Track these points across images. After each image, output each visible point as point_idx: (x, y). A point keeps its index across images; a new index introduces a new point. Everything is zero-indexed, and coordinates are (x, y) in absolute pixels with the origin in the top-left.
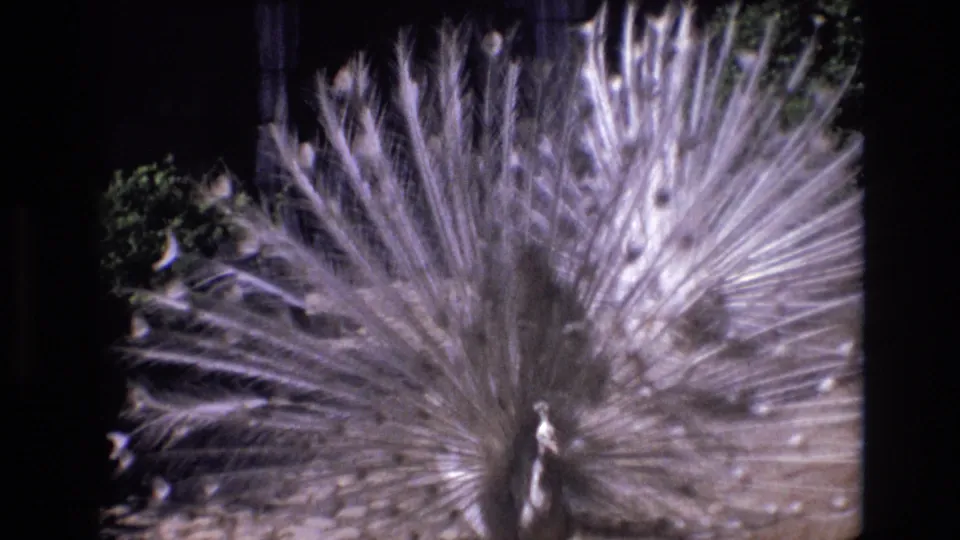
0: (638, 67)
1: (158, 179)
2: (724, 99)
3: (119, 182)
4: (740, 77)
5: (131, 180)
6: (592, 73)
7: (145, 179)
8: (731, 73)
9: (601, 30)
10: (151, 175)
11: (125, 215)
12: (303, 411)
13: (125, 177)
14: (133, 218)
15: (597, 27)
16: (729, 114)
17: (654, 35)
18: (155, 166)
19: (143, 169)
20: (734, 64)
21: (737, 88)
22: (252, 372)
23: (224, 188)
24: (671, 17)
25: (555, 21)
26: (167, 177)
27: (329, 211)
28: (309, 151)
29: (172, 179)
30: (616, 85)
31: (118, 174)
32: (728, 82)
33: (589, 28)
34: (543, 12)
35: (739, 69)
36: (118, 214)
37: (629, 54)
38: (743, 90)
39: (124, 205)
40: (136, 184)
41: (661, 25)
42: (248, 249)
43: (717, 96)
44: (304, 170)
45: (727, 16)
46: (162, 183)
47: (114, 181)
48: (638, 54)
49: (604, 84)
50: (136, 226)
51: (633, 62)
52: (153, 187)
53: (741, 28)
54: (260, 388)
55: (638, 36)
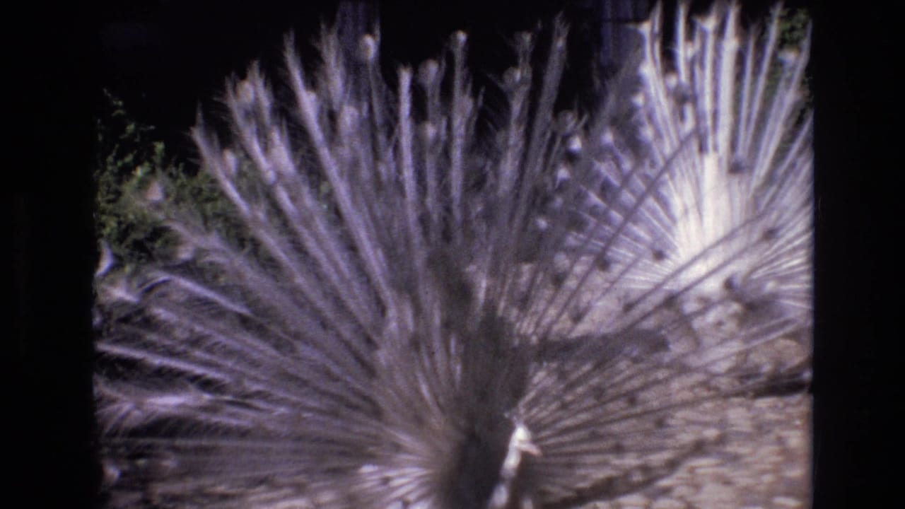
0: (691, 64)
6: (649, 70)
9: (657, 28)
12: (248, 406)
15: (653, 27)
16: (774, 110)
17: (704, 35)
22: (199, 371)
23: (156, 193)
24: (718, 17)
25: (620, 21)
27: (255, 219)
28: (230, 158)
30: (672, 81)
33: (646, 28)
34: (609, 12)
37: (684, 52)
38: (787, 88)
41: (710, 24)
42: (184, 254)
44: (228, 176)
51: (686, 59)
55: (690, 36)
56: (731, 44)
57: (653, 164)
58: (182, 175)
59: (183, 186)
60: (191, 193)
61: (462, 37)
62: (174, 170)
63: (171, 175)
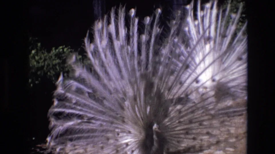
0: (202, 17)
1: (65, 50)
2: (227, 27)
3: (54, 51)
4: (231, 20)
5: (57, 50)
6: (190, 19)
7: (61, 50)
8: (229, 19)
10: (63, 49)
11: (55, 60)
13: (56, 49)
14: (58, 61)
15: (191, 6)
17: (207, 9)
18: (64, 46)
19: (61, 47)
20: (230, 17)
21: (231, 23)
25: (179, 5)
26: (67, 50)
29: (69, 50)
30: (196, 23)
31: (54, 48)
32: (228, 22)
33: (188, 7)
34: (175, 2)
35: (231, 18)
36: (53, 60)
39: (55, 57)
40: (59, 51)
41: (208, 5)
43: (225, 26)
45: (228, 3)
46: (66, 51)
47: (53, 51)
48: (202, 14)
49: (193, 23)
50: (59, 64)
52: (63, 52)
53: (231, 6)
54: (80, 117)
56: (215, 11)
57: (190, 48)
58: (46, 53)
59: (46, 56)
60: (49, 58)
61: (159, 11)
62: (43, 52)
63: (42, 53)
